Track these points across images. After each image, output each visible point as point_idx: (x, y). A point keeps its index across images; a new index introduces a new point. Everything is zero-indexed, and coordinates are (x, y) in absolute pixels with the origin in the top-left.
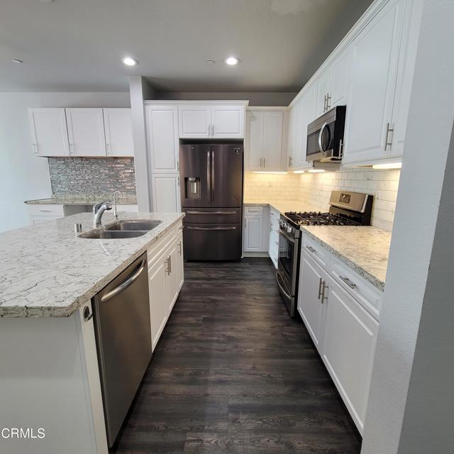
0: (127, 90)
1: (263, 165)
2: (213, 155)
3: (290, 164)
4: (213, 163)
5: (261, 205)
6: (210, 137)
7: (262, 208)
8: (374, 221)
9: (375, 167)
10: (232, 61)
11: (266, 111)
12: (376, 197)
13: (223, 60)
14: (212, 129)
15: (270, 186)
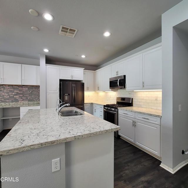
0: (38, 59)
1: (88, 89)
2: (75, 85)
3: (98, 89)
4: (75, 88)
5: (89, 103)
6: (71, 79)
7: (90, 104)
8: (134, 105)
9: (134, 91)
10: (83, 56)
11: (89, 72)
12: (133, 98)
13: (81, 56)
14: (72, 76)
15: (89, 97)
